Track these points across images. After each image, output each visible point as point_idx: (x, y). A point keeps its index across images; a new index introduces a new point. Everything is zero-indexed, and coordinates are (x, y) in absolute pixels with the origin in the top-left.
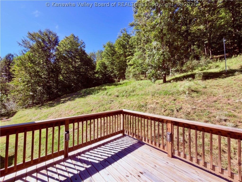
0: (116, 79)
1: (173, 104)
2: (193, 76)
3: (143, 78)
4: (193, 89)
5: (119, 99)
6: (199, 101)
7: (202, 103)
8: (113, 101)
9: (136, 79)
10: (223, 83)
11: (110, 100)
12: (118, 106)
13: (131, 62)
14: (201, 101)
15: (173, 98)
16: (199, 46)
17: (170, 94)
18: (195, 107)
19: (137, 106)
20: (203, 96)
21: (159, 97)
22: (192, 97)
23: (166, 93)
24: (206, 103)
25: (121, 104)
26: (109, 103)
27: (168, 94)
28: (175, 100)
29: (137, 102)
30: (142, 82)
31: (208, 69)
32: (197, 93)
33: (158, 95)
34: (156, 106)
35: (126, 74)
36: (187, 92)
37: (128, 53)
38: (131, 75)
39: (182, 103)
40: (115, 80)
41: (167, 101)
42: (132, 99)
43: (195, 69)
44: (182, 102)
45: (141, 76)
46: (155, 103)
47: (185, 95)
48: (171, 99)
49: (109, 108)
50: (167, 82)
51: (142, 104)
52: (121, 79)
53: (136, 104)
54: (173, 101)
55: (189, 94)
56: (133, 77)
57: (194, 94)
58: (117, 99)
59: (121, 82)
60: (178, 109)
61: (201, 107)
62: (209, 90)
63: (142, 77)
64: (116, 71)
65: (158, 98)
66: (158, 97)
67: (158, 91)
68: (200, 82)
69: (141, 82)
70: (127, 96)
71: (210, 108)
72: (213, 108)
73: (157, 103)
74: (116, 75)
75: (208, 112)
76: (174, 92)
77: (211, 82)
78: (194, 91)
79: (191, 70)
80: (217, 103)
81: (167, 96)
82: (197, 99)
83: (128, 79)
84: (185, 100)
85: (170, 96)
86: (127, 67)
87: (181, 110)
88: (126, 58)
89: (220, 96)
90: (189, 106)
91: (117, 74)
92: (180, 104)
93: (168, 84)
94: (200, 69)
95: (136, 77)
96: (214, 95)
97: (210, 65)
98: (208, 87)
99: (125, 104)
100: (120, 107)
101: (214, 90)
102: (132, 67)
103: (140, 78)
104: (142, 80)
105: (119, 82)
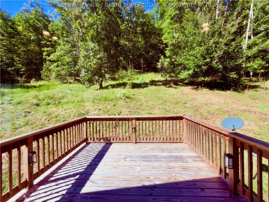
0: (21, 77)
1: (114, 109)
2: (124, 85)
3: (72, 81)
4: (127, 96)
5: (42, 109)
6: (132, 105)
7: (134, 107)
8: (29, 113)
9: (61, 81)
10: (143, 91)
11: (24, 111)
12: (44, 119)
13: (52, 57)
14: (133, 105)
15: (113, 104)
16: (125, 59)
17: (110, 100)
18: (130, 110)
19: (77, 114)
20: (134, 101)
21: (100, 103)
22: (127, 102)
23: (106, 99)
24: (136, 106)
25: (49, 115)
26: (21, 116)
27: (108, 100)
28: (114, 105)
29: (75, 110)
30: (72, 87)
31: (133, 80)
32: (130, 99)
33: (98, 101)
34: (99, 112)
35: (43, 73)
36: (123, 98)
37: (46, 43)
38: (54, 75)
39: (121, 108)
40: (19, 78)
41: (108, 107)
42: (65, 107)
43: (124, 79)
44: (120, 106)
45: (68, 78)
46: (97, 110)
47: (122, 101)
48: (111, 104)
49: (27, 123)
50: (104, 88)
51: (82, 112)
52: (34, 79)
53: (74, 112)
54: (114, 107)
55: (124, 100)
56: (55, 78)
57: (128, 100)
58: (37, 109)
59: (33, 83)
60: (119, 113)
61: (133, 110)
62: (136, 97)
63: (70, 80)
64: (20, 65)
65: (99, 105)
66: (98, 103)
67: (97, 97)
68: (131, 90)
69: (71, 85)
70: (55, 104)
71: (139, 110)
72: (140, 110)
73: (100, 109)
74: (22, 71)
75: (138, 113)
76: (113, 99)
77: (137, 90)
78: (128, 98)
79: (121, 79)
80: (142, 105)
81: (107, 102)
82: (130, 104)
83: (47, 80)
84: (122, 105)
85: (110, 102)
86: (45, 62)
87: (121, 113)
88: (43, 49)
89: (143, 101)
90: (126, 110)
91: (23, 69)
92: (120, 109)
93: (106, 91)
94: (127, 78)
95: (61, 78)
96: (140, 101)
97: (134, 77)
98: (135, 94)
99: (57, 114)
100: (49, 119)
101: (140, 97)
102: (55, 64)
103: (67, 80)
104: (71, 83)
105: (29, 82)
